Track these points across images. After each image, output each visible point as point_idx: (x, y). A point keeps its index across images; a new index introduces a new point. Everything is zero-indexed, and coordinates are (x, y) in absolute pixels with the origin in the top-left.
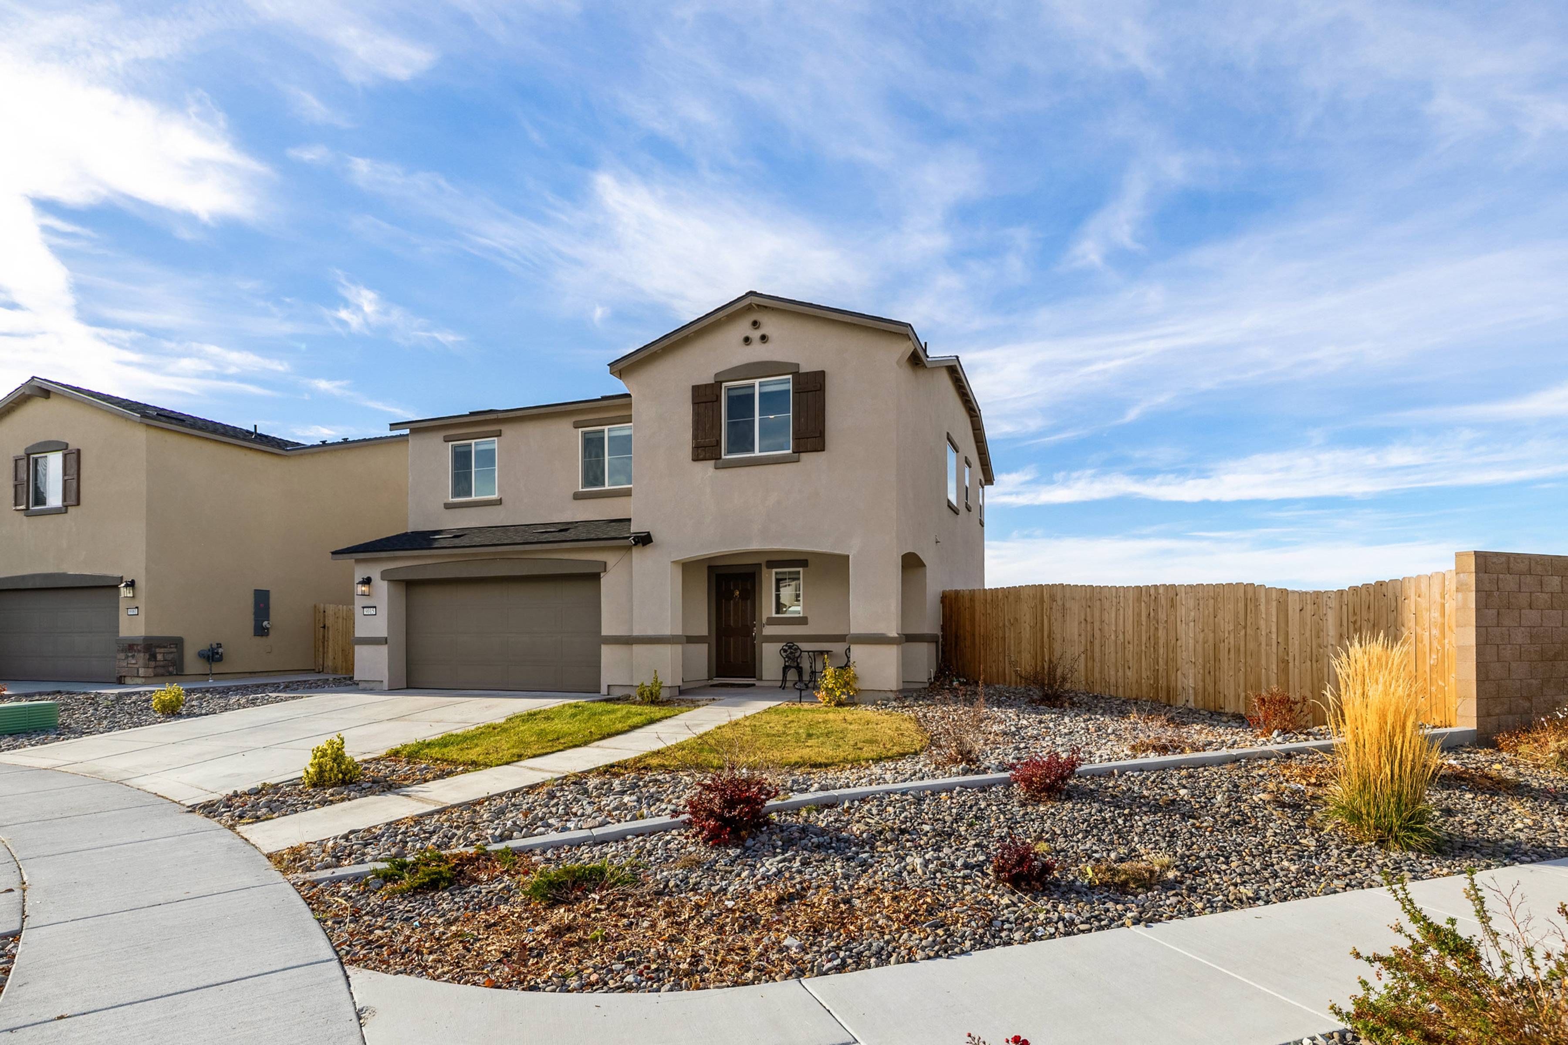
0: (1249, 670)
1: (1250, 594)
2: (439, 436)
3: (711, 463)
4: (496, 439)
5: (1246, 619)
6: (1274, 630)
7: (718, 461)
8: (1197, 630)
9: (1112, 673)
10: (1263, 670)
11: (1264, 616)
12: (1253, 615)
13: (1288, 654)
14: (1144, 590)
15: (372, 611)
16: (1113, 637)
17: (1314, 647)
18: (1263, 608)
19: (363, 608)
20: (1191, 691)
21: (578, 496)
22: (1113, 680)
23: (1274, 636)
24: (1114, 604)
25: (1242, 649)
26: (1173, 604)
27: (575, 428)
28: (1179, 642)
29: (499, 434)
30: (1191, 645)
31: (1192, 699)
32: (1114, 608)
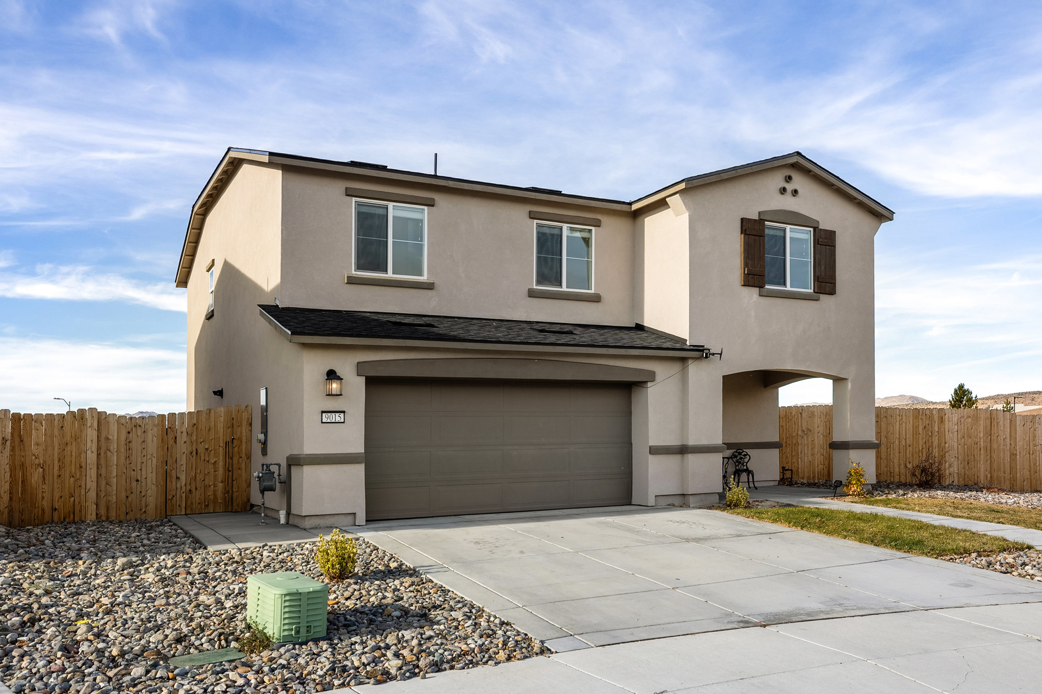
0: (993, 460)
1: (994, 415)
2: (339, 186)
3: (756, 290)
4: (426, 208)
5: (991, 430)
6: (1008, 436)
7: (761, 289)
8: (959, 437)
9: (896, 466)
10: (1002, 460)
11: (1002, 428)
12: (996, 428)
13: (1016, 451)
14: (921, 411)
15: (338, 418)
16: (897, 442)
17: (1031, 445)
18: (1001, 423)
19: (323, 412)
20: (956, 475)
21: (532, 294)
22: (897, 470)
23: (1008, 440)
24: (898, 420)
25: (989, 448)
26: (942, 420)
27: (531, 218)
28: (947, 445)
29: (430, 204)
30: (956, 447)
31: (956, 479)
32: (898, 423)
